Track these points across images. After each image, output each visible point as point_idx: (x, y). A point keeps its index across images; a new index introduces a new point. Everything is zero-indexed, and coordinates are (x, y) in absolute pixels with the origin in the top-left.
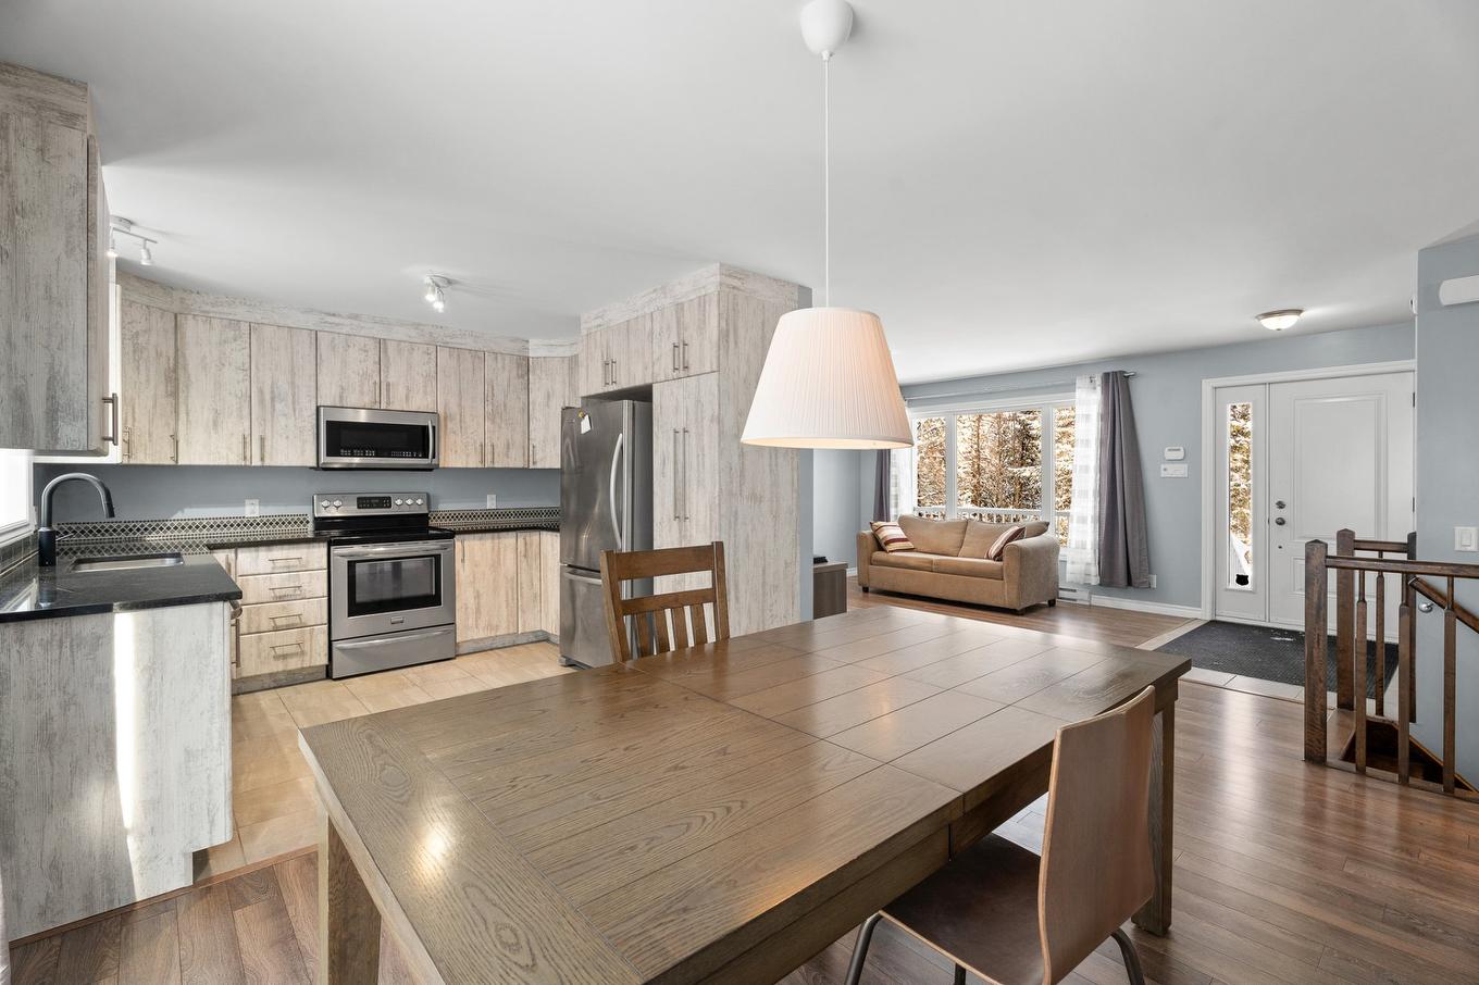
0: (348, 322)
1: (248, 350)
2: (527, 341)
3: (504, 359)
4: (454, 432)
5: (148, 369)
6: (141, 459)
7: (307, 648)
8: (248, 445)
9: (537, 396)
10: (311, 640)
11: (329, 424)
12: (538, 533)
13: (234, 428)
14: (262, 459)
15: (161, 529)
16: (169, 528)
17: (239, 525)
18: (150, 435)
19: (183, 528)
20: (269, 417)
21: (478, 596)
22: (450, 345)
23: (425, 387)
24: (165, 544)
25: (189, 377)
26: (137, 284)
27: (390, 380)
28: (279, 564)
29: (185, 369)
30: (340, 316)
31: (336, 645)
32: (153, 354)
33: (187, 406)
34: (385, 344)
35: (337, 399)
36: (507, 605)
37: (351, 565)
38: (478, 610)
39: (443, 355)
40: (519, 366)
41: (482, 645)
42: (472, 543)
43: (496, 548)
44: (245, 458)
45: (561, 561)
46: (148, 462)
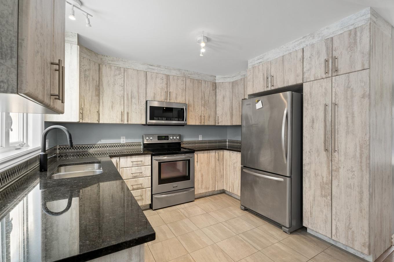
0: (156, 68)
1: (123, 78)
2: (216, 77)
3: (208, 83)
4: (191, 111)
5: (89, 85)
6: (87, 120)
7: (144, 197)
8: (123, 116)
9: (219, 97)
10: (145, 194)
11: (151, 107)
12: (222, 151)
13: (119, 108)
14: (128, 121)
15: (94, 147)
16: (96, 147)
17: (119, 146)
18: (90, 111)
19: (101, 147)
20: (130, 104)
21: (202, 176)
22: (190, 78)
23: (182, 93)
24: (95, 153)
25: (103, 89)
26: (86, 51)
27: (171, 90)
28: (135, 163)
29: (102, 85)
30: (154, 66)
31: (154, 196)
32: (91, 79)
33: (103, 100)
34: (169, 76)
35: (153, 98)
36: (212, 179)
37: (160, 164)
38: (202, 182)
39: (188, 81)
40: (213, 86)
41: (203, 195)
42: (200, 154)
43: (208, 156)
44: (122, 121)
45: (241, 165)
46: (89, 122)
